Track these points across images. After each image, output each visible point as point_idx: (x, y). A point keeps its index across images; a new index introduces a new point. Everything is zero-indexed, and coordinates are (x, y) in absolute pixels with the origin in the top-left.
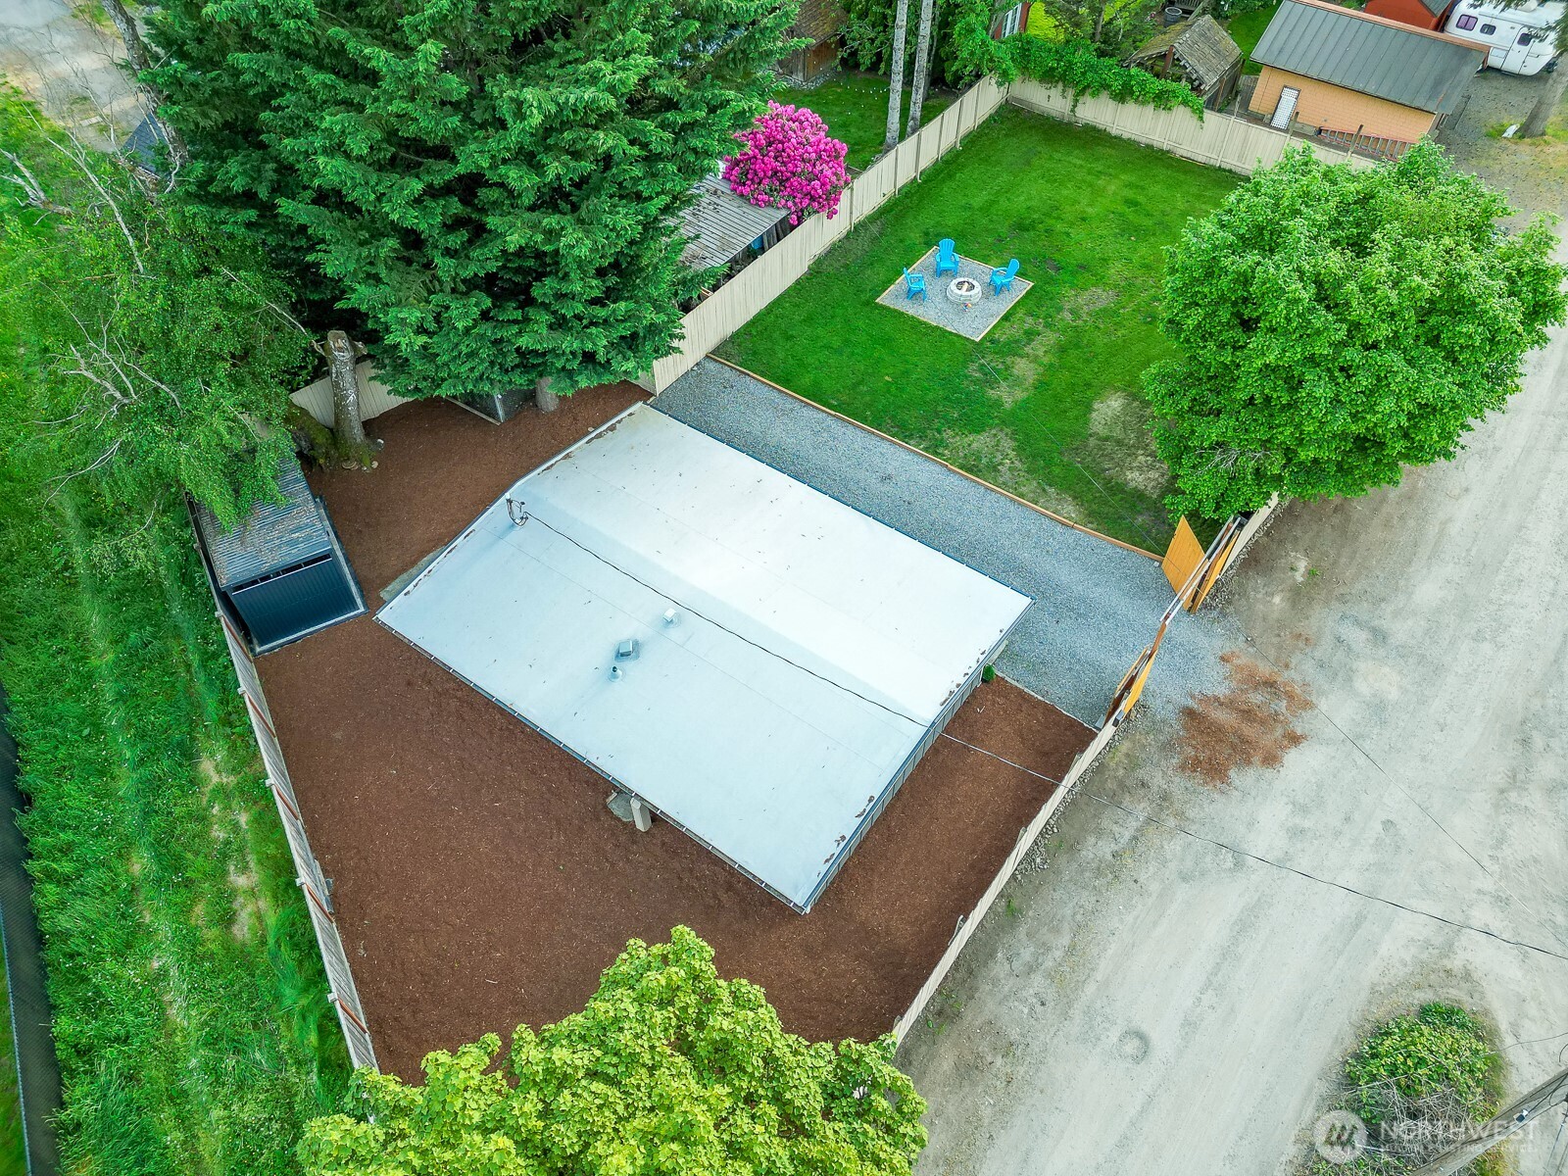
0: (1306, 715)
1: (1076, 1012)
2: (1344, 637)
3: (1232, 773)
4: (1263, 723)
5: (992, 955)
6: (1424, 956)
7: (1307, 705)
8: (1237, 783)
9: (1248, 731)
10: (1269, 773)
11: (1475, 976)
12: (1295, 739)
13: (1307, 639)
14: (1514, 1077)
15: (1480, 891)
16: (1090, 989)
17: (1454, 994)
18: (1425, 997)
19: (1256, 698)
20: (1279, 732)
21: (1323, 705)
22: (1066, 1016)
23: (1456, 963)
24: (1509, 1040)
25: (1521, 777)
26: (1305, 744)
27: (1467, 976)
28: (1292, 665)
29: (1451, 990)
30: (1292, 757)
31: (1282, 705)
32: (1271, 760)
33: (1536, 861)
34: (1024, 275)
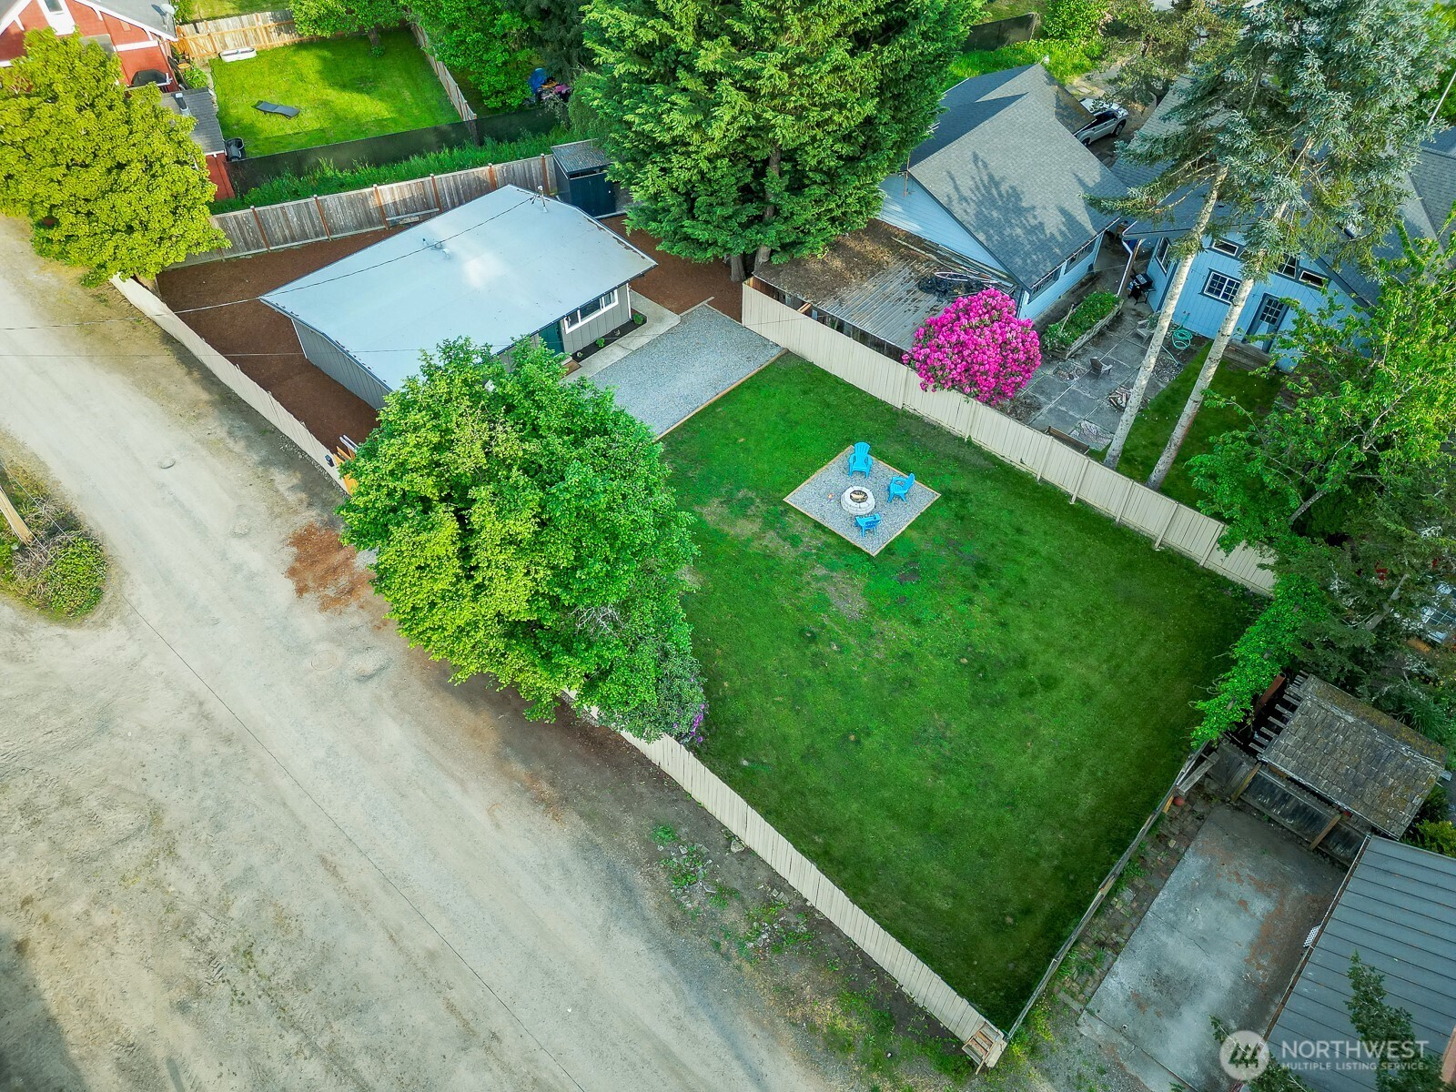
0: (317, 605)
1: (198, 446)
2: (371, 652)
3: (295, 549)
4: (323, 578)
6: (128, 607)
7: (324, 607)
8: (286, 549)
9: (320, 569)
10: (284, 568)
11: (101, 629)
12: (301, 591)
13: (379, 628)
14: (43, 624)
15: (145, 655)
16: (204, 453)
17: (99, 614)
18: (107, 598)
19: (344, 581)
20: (311, 584)
21: (320, 618)
22: (197, 441)
23: (114, 622)
24: (60, 630)
25: (204, 722)
26: (295, 595)
27: (104, 624)
28: (361, 610)
29: (101, 613)
30: (290, 585)
31: (331, 592)
32: (292, 572)
33: (143, 700)
34: (889, 550)
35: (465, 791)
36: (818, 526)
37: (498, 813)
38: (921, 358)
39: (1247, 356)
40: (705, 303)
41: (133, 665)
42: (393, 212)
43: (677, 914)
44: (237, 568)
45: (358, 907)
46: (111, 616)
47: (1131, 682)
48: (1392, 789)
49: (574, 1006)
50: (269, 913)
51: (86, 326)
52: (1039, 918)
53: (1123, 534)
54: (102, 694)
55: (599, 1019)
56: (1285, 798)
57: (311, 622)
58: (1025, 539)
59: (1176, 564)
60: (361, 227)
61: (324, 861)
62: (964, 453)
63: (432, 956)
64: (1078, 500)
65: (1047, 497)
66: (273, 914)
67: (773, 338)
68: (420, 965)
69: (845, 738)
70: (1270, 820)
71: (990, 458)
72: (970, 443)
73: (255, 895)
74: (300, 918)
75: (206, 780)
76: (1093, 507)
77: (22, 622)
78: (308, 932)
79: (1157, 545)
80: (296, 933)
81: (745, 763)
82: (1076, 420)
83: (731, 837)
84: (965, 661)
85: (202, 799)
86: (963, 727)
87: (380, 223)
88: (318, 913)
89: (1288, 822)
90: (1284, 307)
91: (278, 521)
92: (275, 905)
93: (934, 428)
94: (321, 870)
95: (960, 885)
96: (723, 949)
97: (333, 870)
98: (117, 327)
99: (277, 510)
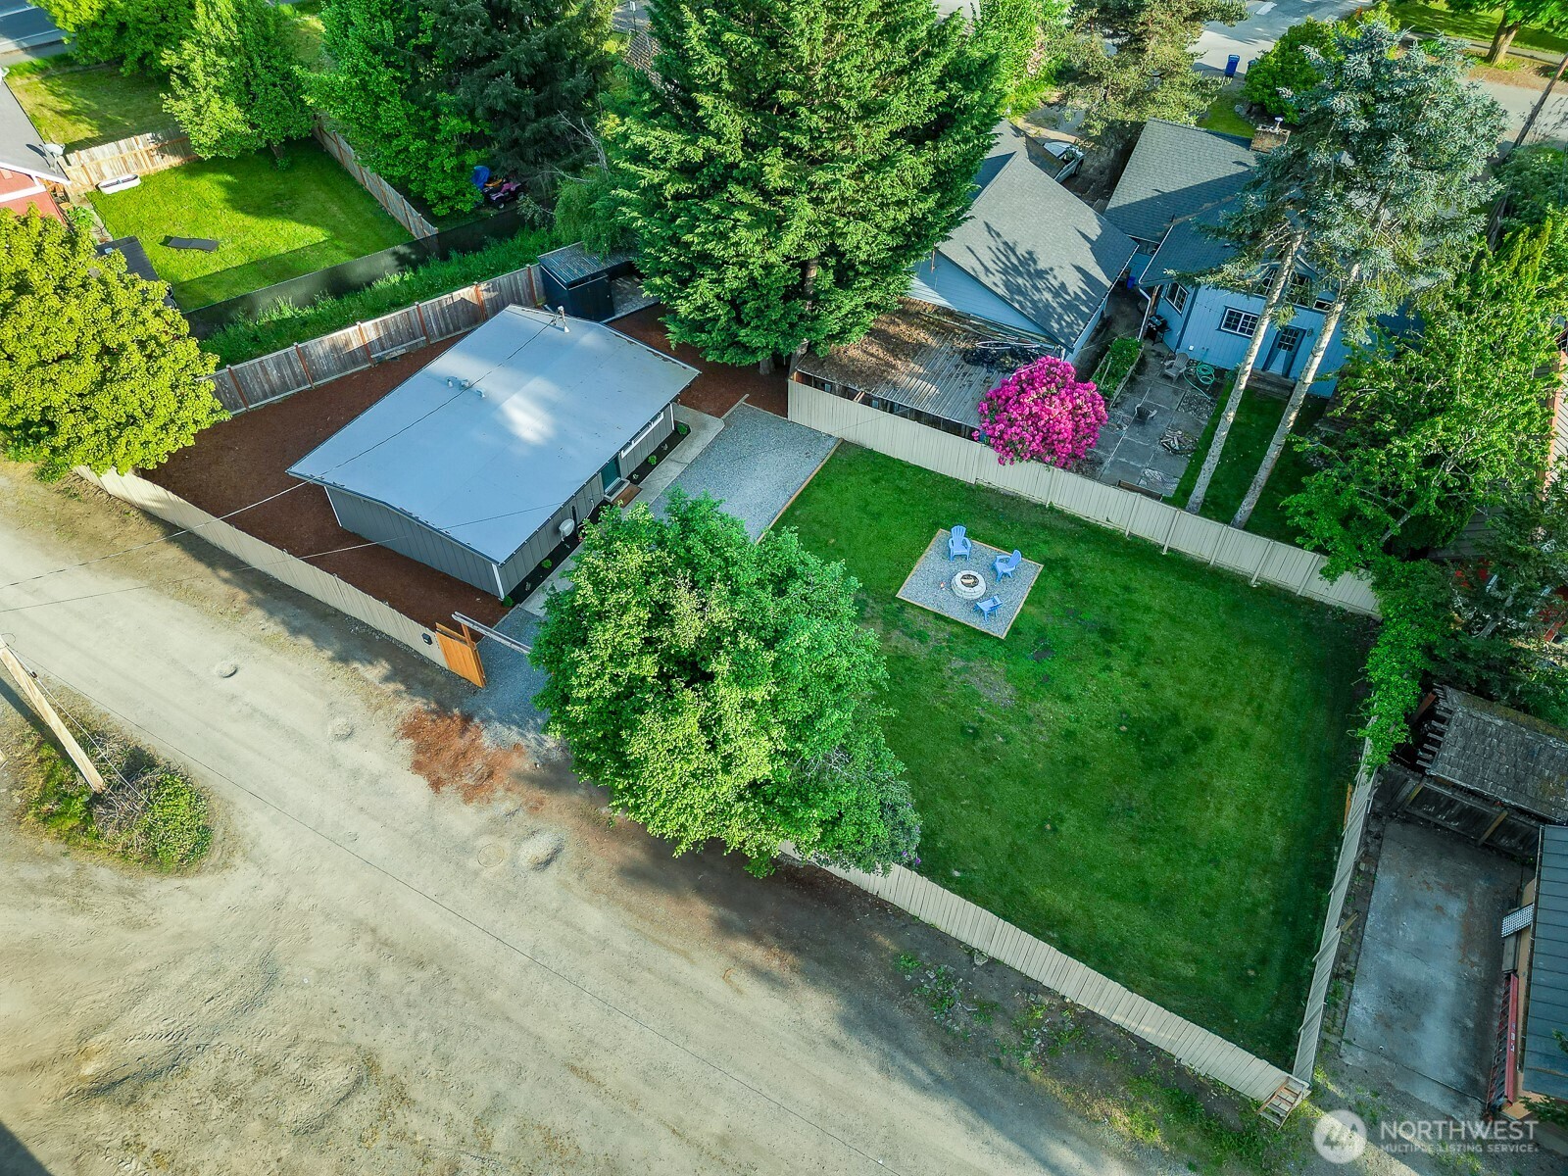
0: (459, 796)
1: (255, 645)
2: (538, 836)
3: (411, 741)
4: (454, 765)
5: (300, 607)
6: (247, 840)
7: (468, 798)
8: (401, 742)
9: (447, 756)
10: (408, 764)
11: (225, 871)
12: (436, 785)
13: (537, 809)
14: (154, 879)
15: (288, 891)
16: (266, 651)
17: (215, 856)
18: (218, 834)
19: (478, 764)
20: (444, 776)
21: (469, 810)
22: (253, 639)
23: (237, 860)
24: (178, 883)
25: (386, 950)
26: (431, 791)
27: (225, 866)
28: (509, 794)
29: (219, 854)
30: (421, 781)
31: (469, 780)
32: (418, 767)
33: (308, 939)
34: (1015, 630)
35: (692, 962)
36: (938, 617)
37: (733, 978)
38: (997, 434)
39: (1270, 383)
40: (741, 401)
41: (278, 905)
42: (378, 348)
43: (949, 1040)
44: (355, 774)
45: (627, 1108)
46: (231, 854)
47: (1276, 720)
48: (1550, 779)
49: (883, 1156)
50: (536, 1137)
51: (67, 528)
52: (1276, 965)
53: (1220, 576)
54: (256, 944)
55: (912, 1163)
56: (1451, 803)
57: (462, 818)
58: (1135, 596)
59: (1276, 598)
60: (346, 369)
61: (573, 1069)
62: (1048, 518)
63: (724, 1141)
64: (1169, 549)
65: (1140, 552)
66: (541, 1138)
67: (825, 429)
68: (714, 1153)
69: (1041, 828)
70: (1437, 826)
71: (1075, 520)
72: (1052, 508)
73: (514, 1121)
74: (571, 1135)
75: (412, 1011)
76: (1185, 554)
77: (127, 881)
78: (585, 1148)
79: (1253, 581)
80: (573, 1152)
81: (957, 874)
82: (1139, 469)
83: (971, 952)
84: (1124, 728)
85: (416, 1034)
86: (1145, 794)
87: (365, 361)
88: (589, 1125)
89: (1454, 825)
90: (1300, 335)
91: (380, 713)
92: (539, 1127)
93: (1013, 498)
94: (573, 1079)
95: (1197, 949)
96: (1005, 1064)
97: (586, 1076)
98: (102, 523)
99: (374, 701)
